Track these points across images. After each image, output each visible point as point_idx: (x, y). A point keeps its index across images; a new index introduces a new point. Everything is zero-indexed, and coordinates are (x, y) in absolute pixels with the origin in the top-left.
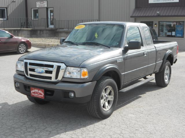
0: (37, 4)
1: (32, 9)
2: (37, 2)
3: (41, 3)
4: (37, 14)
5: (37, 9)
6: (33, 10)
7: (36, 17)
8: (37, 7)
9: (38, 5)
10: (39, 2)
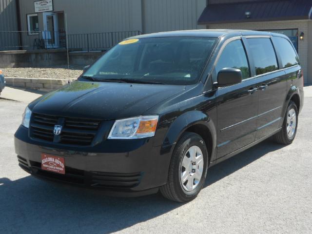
0: (36, 6)
1: (28, 16)
2: (35, 3)
3: (43, 3)
4: (37, 24)
5: (36, 15)
6: (30, 17)
7: (35, 30)
8: (36, 11)
9: (38, 7)
10: (38, 2)
